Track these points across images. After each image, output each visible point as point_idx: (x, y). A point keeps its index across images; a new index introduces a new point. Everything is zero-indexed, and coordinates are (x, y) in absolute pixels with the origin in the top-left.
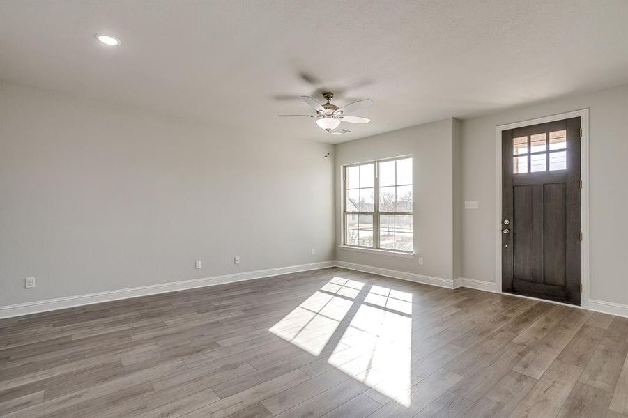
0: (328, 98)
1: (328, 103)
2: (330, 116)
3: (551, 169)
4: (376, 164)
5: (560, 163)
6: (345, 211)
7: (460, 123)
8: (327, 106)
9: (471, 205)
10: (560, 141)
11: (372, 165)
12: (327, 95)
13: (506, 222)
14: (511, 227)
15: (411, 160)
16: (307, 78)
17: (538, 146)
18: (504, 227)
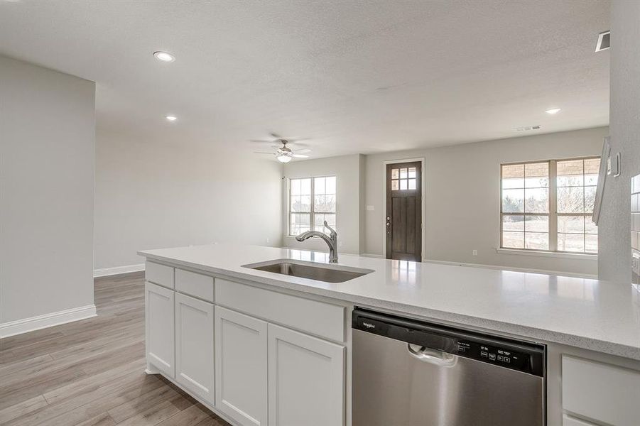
0: (285, 144)
1: (284, 147)
2: (286, 154)
3: (410, 188)
4: (313, 179)
5: (413, 186)
6: (290, 211)
7: (364, 158)
8: (284, 149)
9: (370, 208)
10: (413, 173)
11: (310, 180)
12: (284, 142)
13: (388, 218)
14: (391, 222)
15: (335, 178)
16: (274, 135)
17: (404, 174)
18: (387, 221)
